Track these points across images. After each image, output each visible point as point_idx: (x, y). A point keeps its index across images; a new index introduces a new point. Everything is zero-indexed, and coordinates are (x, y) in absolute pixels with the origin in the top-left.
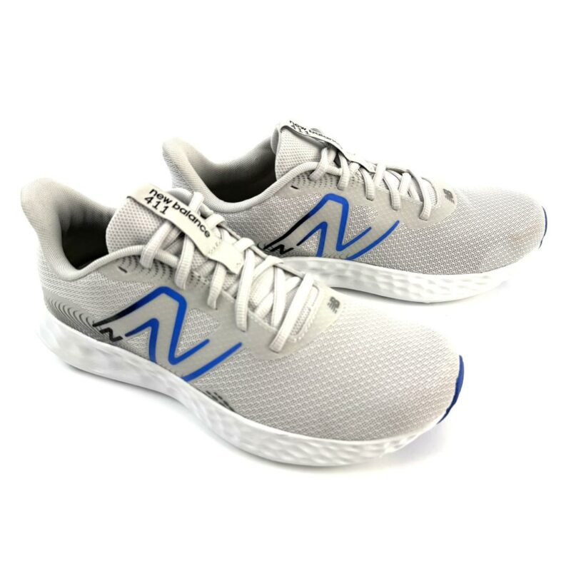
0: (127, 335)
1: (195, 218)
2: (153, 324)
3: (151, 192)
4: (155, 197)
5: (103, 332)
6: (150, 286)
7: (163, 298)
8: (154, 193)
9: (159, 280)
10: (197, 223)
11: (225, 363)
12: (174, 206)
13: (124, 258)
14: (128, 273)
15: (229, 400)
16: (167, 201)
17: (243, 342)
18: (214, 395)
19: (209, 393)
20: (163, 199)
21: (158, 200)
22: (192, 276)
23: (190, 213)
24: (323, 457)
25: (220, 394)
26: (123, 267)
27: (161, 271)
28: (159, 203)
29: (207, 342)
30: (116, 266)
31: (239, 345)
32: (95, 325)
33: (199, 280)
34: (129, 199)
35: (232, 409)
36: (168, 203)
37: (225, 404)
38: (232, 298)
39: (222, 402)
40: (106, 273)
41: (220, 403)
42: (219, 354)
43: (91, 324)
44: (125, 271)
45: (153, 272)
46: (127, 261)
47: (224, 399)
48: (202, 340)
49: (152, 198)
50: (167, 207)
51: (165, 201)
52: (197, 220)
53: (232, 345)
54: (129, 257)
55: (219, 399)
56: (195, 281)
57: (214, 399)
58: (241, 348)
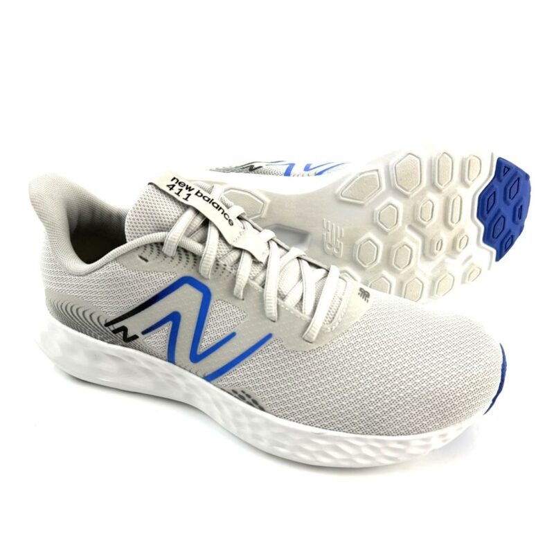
0: (144, 333)
1: (218, 206)
2: (175, 318)
3: (172, 180)
4: (177, 185)
5: (115, 331)
6: (173, 276)
7: (187, 289)
8: (175, 181)
9: (182, 269)
10: (221, 211)
11: (253, 357)
12: (196, 194)
13: (145, 246)
14: (150, 262)
15: (258, 398)
16: (189, 189)
17: (274, 332)
18: (242, 394)
19: (235, 392)
20: (185, 187)
21: (180, 188)
22: (218, 265)
23: (213, 201)
24: (366, 457)
25: (248, 392)
26: (144, 256)
27: (184, 259)
28: (181, 190)
29: (233, 335)
30: (136, 254)
31: (270, 336)
32: (107, 325)
33: (224, 269)
34: (150, 186)
35: (262, 409)
36: (190, 190)
37: (254, 403)
38: (260, 288)
39: (251, 401)
40: (125, 263)
41: (248, 403)
42: (246, 347)
43: (103, 323)
44: (146, 261)
45: (176, 260)
46: (149, 249)
47: (254, 397)
48: (228, 333)
49: (174, 186)
50: (189, 195)
51: (187, 189)
52: (221, 208)
53: (262, 336)
54: (151, 245)
55: (247, 399)
56: (220, 270)
57: (242, 398)
58: (272, 340)
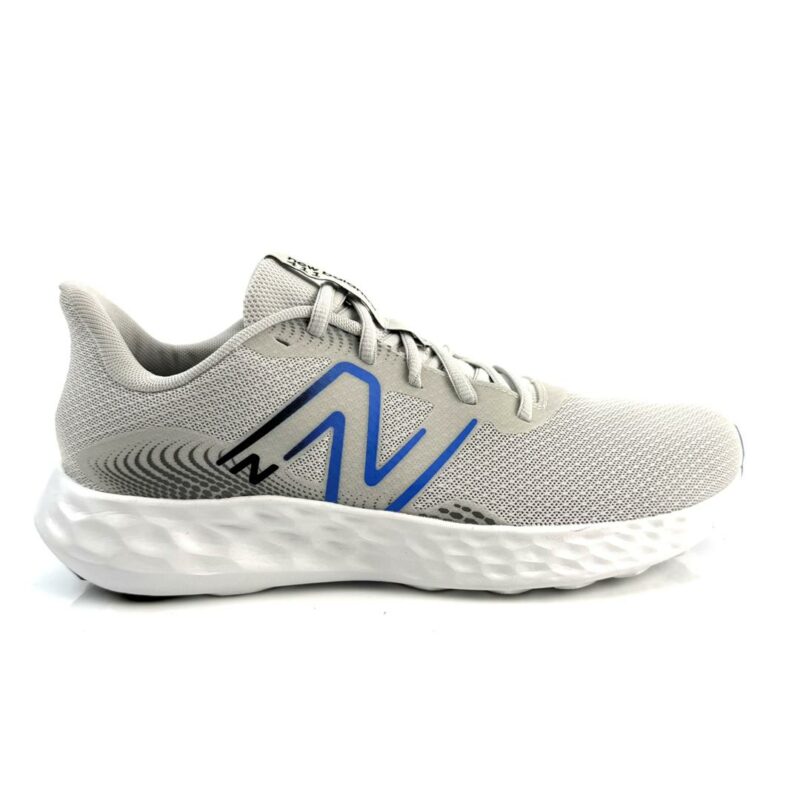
0: (287, 457)
2: (336, 421)
3: (289, 259)
4: (297, 264)
5: (235, 470)
6: (326, 363)
7: (346, 380)
8: (292, 260)
9: (343, 353)
11: (459, 453)
12: (323, 273)
13: (283, 324)
14: (294, 346)
15: (482, 508)
16: (312, 268)
17: (477, 417)
18: (456, 510)
19: (443, 511)
20: (307, 267)
22: (380, 346)
25: (465, 503)
26: (284, 337)
27: (336, 341)
28: (304, 268)
29: (423, 432)
30: (273, 336)
31: (474, 422)
32: (222, 461)
33: (389, 351)
34: (270, 260)
35: (490, 522)
36: (314, 270)
37: (478, 518)
38: (440, 371)
39: (472, 516)
40: (257, 349)
41: (468, 521)
42: (445, 445)
43: (215, 460)
44: (287, 344)
45: (327, 339)
46: (288, 329)
47: (476, 508)
48: (414, 432)
49: (294, 264)
51: (310, 268)
53: (463, 425)
54: (290, 321)
55: (466, 515)
56: (384, 352)
57: (456, 517)
58: (478, 426)
